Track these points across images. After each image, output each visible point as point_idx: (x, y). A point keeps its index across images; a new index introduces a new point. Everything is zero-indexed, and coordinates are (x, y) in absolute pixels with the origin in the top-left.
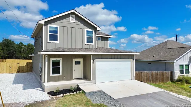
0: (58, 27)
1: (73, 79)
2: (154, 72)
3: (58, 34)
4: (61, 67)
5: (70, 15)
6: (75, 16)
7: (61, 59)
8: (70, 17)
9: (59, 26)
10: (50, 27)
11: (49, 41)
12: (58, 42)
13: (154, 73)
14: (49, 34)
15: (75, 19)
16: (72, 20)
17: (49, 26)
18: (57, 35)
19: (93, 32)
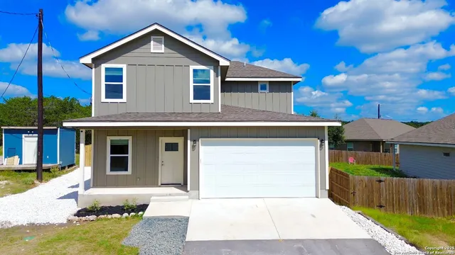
0: (124, 67)
1: (159, 184)
2: (427, 182)
3: (124, 83)
4: (130, 155)
5: (152, 37)
6: (163, 38)
7: (130, 138)
8: (152, 42)
9: (125, 65)
10: (107, 69)
11: (103, 99)
12: (124, 99)
13: (425, 184)
14: (103, 83)
15: (163, 46)
16: (156, 47)
17: (104, 66)
18: (122, 85)
19: (212, 72)
